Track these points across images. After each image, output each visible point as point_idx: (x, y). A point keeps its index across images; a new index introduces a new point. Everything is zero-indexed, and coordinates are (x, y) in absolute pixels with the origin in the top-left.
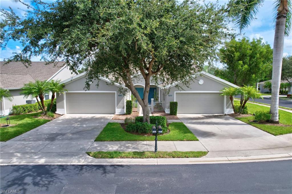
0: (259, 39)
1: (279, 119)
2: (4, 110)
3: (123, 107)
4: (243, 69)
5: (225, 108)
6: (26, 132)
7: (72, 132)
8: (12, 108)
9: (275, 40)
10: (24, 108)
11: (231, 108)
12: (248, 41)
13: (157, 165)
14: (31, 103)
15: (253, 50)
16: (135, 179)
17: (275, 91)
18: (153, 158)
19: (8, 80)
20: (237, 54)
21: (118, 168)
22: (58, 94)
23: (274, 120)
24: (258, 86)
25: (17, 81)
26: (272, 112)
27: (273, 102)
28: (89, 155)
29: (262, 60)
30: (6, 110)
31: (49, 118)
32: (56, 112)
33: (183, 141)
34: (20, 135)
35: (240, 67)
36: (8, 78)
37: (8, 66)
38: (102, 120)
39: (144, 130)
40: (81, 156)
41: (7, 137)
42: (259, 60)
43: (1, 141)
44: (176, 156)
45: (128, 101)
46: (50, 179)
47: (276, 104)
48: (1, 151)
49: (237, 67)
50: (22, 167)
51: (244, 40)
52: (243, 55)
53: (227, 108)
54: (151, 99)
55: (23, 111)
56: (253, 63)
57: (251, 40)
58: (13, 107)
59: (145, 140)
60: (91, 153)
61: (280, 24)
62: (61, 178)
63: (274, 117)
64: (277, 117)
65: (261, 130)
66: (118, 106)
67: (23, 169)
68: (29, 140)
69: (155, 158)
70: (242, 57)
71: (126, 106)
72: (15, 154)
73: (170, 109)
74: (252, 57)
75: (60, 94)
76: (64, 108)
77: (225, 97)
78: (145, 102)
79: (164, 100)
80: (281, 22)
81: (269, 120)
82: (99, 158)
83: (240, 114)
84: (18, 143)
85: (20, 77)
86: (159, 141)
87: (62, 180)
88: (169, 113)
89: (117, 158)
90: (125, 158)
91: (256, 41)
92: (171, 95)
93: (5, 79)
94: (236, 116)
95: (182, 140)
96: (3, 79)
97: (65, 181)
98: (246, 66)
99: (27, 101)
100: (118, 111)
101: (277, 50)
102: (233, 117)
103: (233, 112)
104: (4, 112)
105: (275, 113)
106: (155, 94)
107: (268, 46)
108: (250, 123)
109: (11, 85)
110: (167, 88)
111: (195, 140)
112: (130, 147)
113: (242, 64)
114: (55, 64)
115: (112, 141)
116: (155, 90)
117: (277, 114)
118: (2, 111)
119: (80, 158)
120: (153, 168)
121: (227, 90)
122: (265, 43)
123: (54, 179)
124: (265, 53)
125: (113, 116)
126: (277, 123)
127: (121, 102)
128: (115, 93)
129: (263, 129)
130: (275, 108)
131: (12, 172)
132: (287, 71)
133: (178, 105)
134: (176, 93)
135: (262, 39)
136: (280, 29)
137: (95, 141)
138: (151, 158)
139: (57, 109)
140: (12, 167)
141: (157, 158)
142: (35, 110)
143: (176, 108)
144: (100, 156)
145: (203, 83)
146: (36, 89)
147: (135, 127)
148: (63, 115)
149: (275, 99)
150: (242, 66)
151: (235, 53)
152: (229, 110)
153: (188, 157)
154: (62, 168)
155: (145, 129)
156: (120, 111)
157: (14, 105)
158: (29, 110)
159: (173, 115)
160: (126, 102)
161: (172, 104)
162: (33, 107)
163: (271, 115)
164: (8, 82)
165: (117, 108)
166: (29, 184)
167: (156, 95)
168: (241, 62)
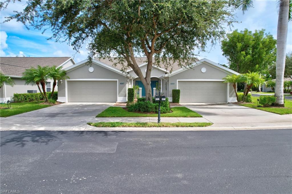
0: (261, 30)
1: (284, 102)
2: (5, 97)
3: (125, 95)
4: (246, 60)
5: (228, 97)
6: (27, 112)
7: (73, 112)
8: (13, 97)
9: (279, 22)
10: (25, 96)
11: (234, 97)
12: (250, 32)
13: (161, 131)
14: (32, 93)
15: (255, 41)
16: (138, 139)
17: (279, 74)
18: (156, 127)
19: (10, 69)
20: (239, 45)
21: (120, 132)
22: (59, 82)
23: (279, 103)
24: (261, 86)
25: (19, 71)
26: (277, 95)
27: (278, 85)
28: (90, 125)
29: (265, 50)
30: (7, 97)
31: (50, 104)
32: (57, 100)
33: (187, 117)
34: (20, 114)
35: (242, 58)
36: (10, 68)
37: (11, 61)
38: (104, 106)
39: (146, 109)
40: (82, 126)
41: (7, 114)
42: (261, 50)
43: (1, 117)
44: (180, 126)
45: (130, 88)
46: (49, 139)
47: (281, 87)
48: (1, 123)
49: (239, 58)
50: (21, 131)
51: (246, 31)
52: (246, 46)
53: (230, 97)
54: (154, 88)
55: (24, 99)
56: (256, 53)
57: (253, 32)
58: (14, 95)
59: (148, 117)
60: (92, 123)
61: (284, 5)
62: (61, 138)
63: (279, 100)
64: (282, 100)
65: (266, 111)
66: (120, 94)
67: (22, 132)
68: (30, 117)
69: (158, 127)
70: (245, 47)
71: (128, 93)
72: (15, 124)
73: (173, 97)
74: (254, 48)
75: (62, 82)
76: (65, 96)
77: (228, 84)
78: (148, 81)
79: (167, 89)
80: (284, 3)
81: (274, 103)
82: (101, 127)
83: (243, 102)
84: (18, 118)
85: (21, 69)
86: (162, 117)
87: (62, 139)
88: (172, 101)
89: (119, 127)
90: (127, 127)
91: (258, 32)
92: (174, 84)
93: (7, 69)
94: (239, 103)
95: (185, 117)
96: (5, 68)
97: (64, 140)
98: (249, 56)
99: (28, 91)
100: (120, 99)
101: (281, 31)
102: (237, 104)
103: (237, 101)
104: (5, 100)
105: (280, 96)
106: (157, 84)
107: (271, 37)
108: (254, 107)
109: (13, 73)
110: (169, 76)
111: (198, 117)
112: (133, 120)
113: (245, 54)
114: (58, 39)
115: (114, 117)
116: (157, 83)
117: (282, 96)
118: (3, 99)
119: (80, 127)
120: (157, 133)
121: (230, 77)
122: (267, 34)
123: (53, 139)
124: (268, 43)
125: (114, 104)
126: (282, 106)
127: (123, 90)
128: (117, 81)
129: (268, 111)
130: (280, 90)
131: (10, 135)
132: (290, 68)
133: (180, 92)
134: (178, 81)
135: (265, 30)
136: (284, 10)
137: (96, 117)
138: (154, 127)
139: (59, 98)
140: (11, 132)
141: (160, 127)
142: (36, 99)
143: (179, 96)
144: (102, 125)
145: (206, 71)
146: (37, 73)
147: (138, 106)
148: (64, 103)
149: (280, 81)
150: (244, 57)
151: (238, 44)
152: (232, 99)
153: (192, 127)
154: (62, 132)
155: (147, 107)
156: (122, 100)
157: (16, 93)
158: (30, 99)
159: (176, 103)
160: (128, 90)
161: (174, 91)
162: (34, 96)
163: (276, 97)
164: (10, 71)
165: (119, 97)
166: (28, 141)
167: (158, 86)
168: (243, 53)
